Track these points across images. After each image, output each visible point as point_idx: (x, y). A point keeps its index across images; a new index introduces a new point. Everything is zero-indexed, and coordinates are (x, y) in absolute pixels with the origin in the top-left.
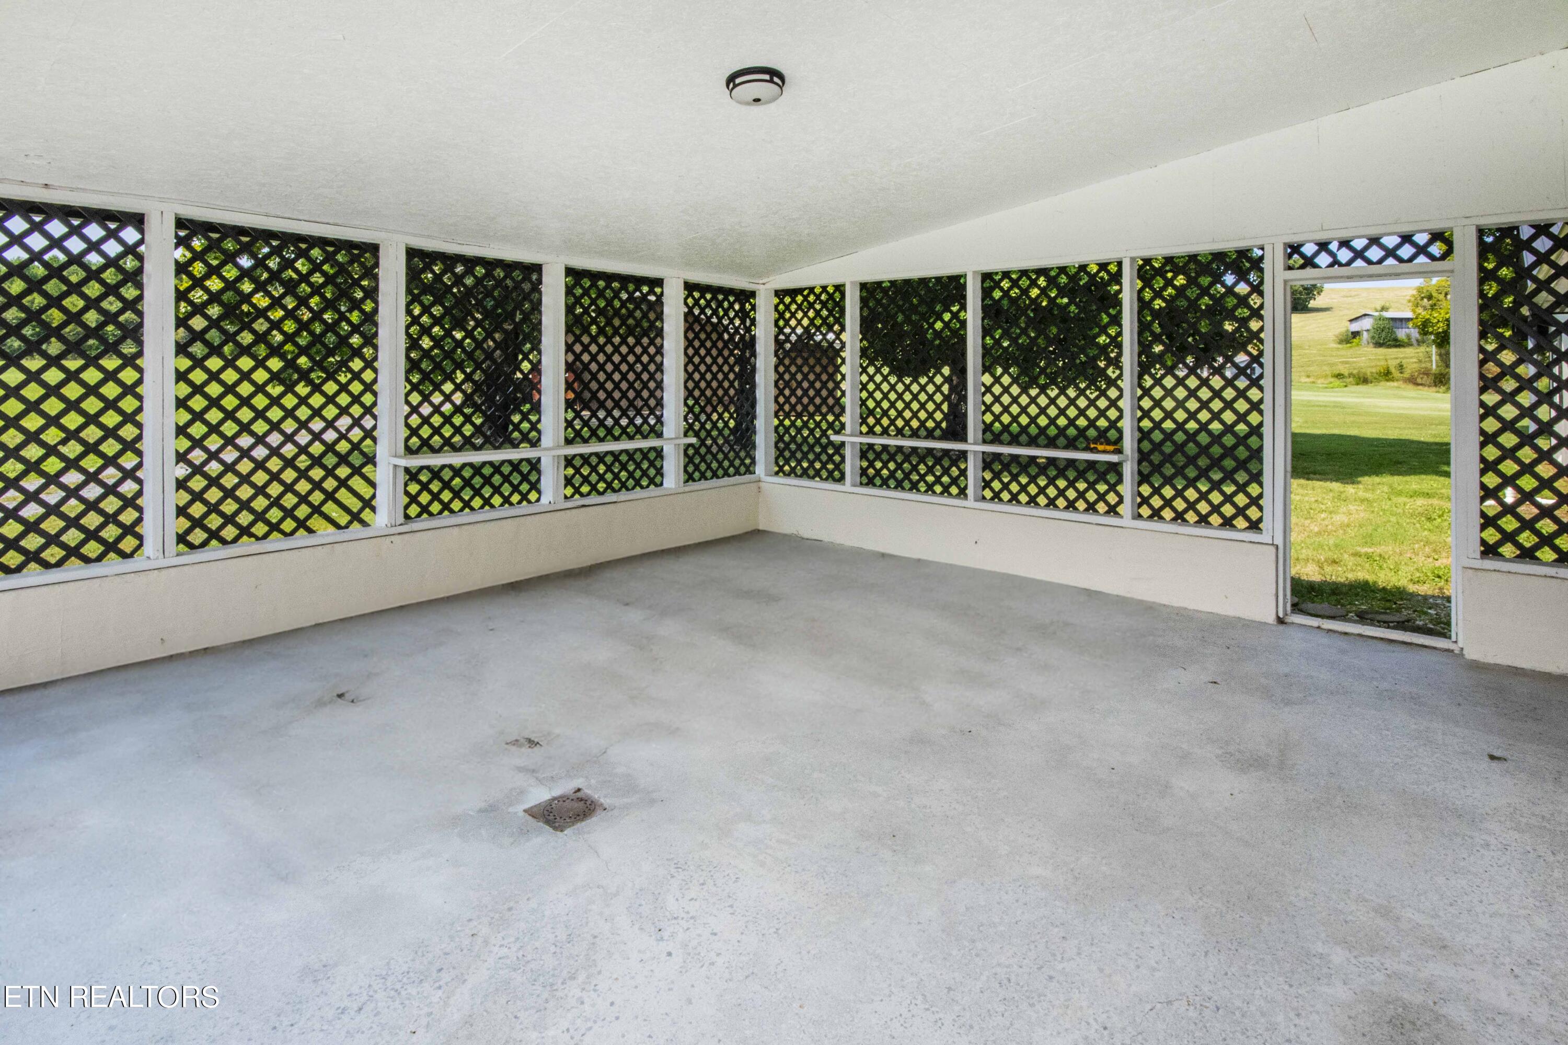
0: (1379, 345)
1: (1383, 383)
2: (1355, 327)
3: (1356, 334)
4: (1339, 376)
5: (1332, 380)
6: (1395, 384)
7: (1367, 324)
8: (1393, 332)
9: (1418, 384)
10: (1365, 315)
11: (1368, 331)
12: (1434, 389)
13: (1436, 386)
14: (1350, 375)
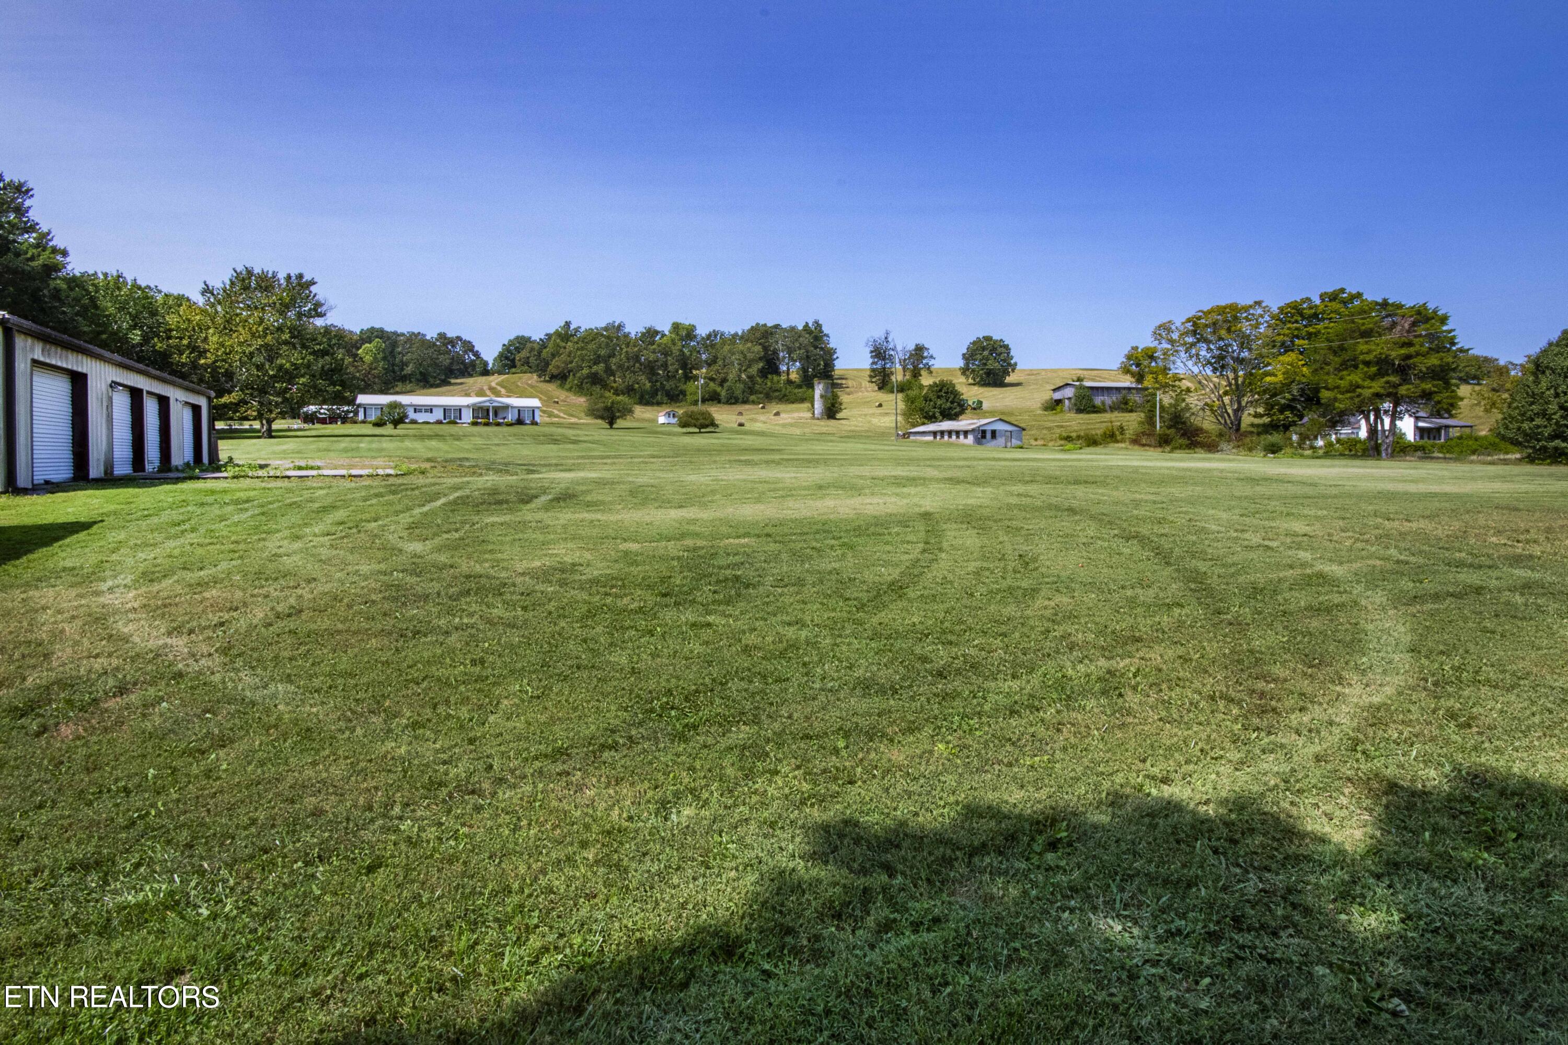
0: (1079, 411)
1: (1112, 445)
2: (1057, 396)
3: (1059, 402)
4: (1068, 439)
5: (1062, 442)
6: (1123, 445)
7: (1069, 392)
8: (1091, 400)
9: (1144, 445)
10: (1067, 385)
11: (1069, 399)
12: (1160, 449)
13: (1160, 446)
14: (1079, 437)
